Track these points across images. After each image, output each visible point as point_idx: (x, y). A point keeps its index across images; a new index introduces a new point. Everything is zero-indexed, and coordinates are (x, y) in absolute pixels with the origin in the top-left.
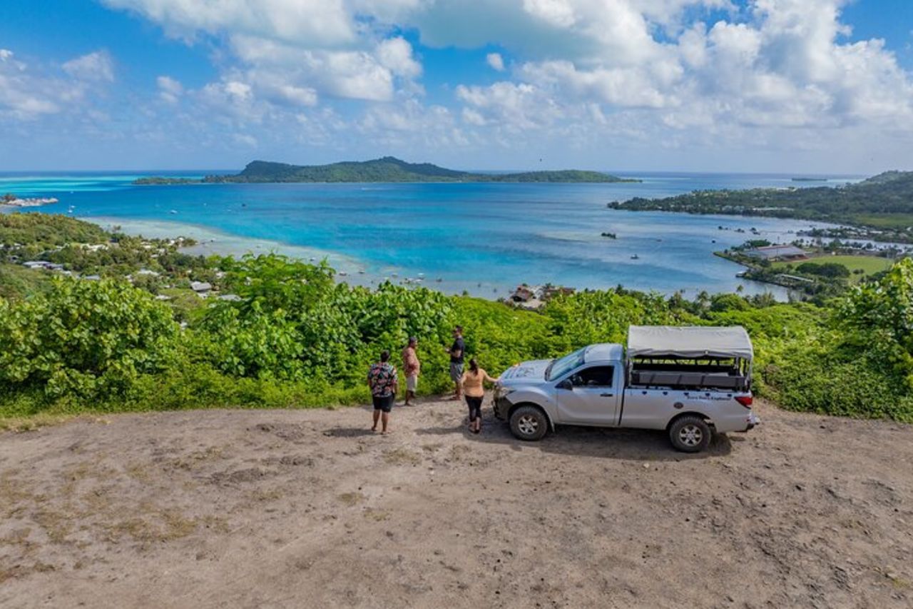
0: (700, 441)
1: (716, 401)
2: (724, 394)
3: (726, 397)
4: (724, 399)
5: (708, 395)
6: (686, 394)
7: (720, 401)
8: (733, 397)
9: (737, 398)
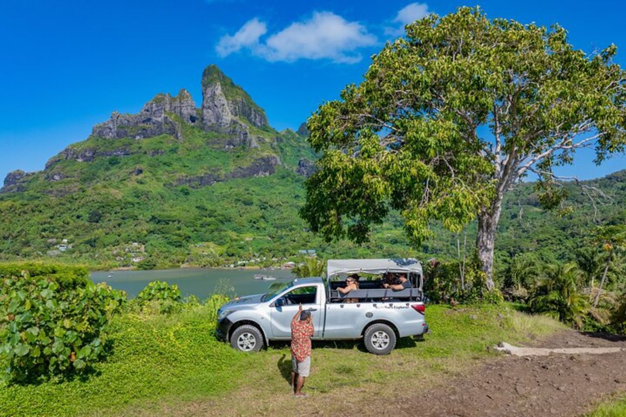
0: (387, 345)
1: (398, 309)
2: (403, 304)
3: (405, 306)
4: (404, 308)
5: (391, 305)
6: (375, 306)
7: (401, 309)
8: (410, 306)
9: (412, 306)
